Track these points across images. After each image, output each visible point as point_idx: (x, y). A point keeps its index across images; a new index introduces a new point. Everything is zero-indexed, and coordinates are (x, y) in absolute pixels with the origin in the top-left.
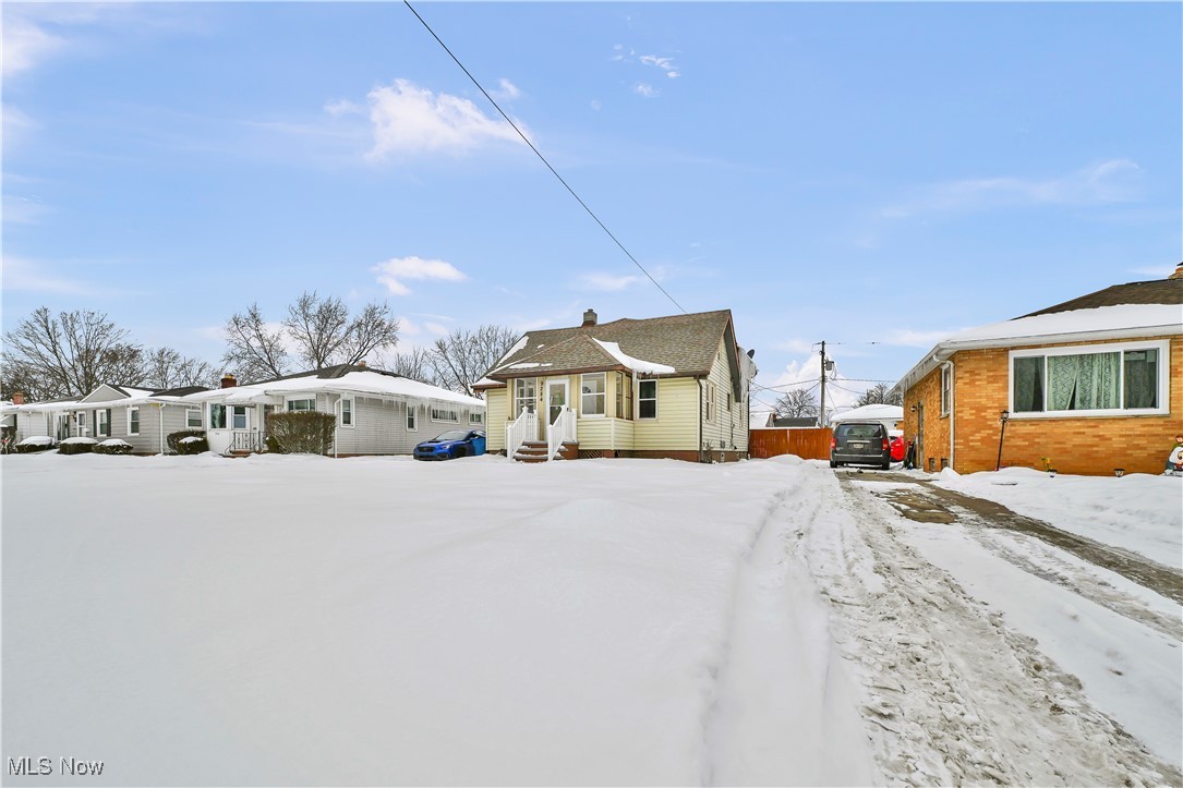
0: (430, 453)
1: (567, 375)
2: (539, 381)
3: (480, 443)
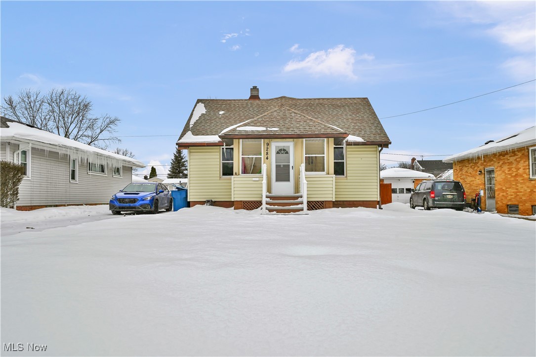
0: (132, 205)
1: (292, 139)
2: (264, 142)
3: (181, 194)
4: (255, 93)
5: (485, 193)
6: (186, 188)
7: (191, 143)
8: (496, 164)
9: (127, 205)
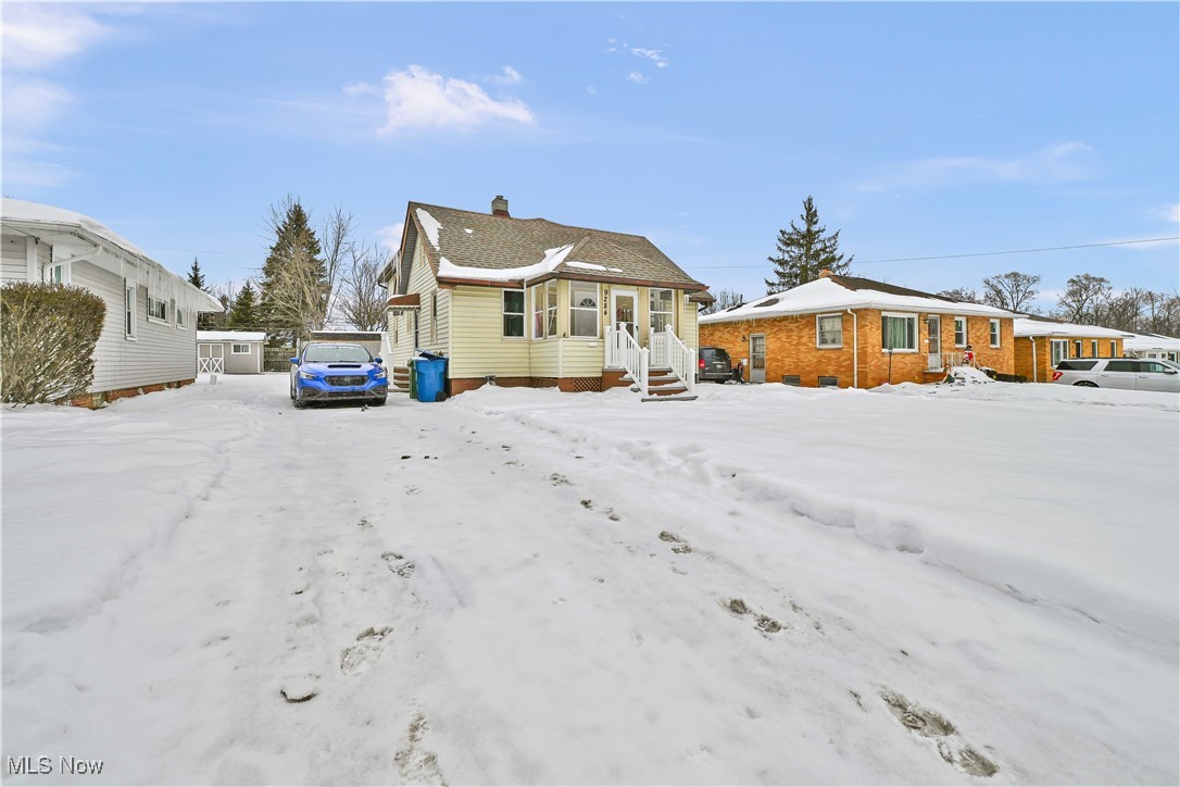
1: (636, 287)
2: (601, 288)
3: (436, 367)
4: (501, 207)
5: (749, 363)
6: (445, 356)
7: (463, 279)
8: (768, 331)
9: (349, 388)
